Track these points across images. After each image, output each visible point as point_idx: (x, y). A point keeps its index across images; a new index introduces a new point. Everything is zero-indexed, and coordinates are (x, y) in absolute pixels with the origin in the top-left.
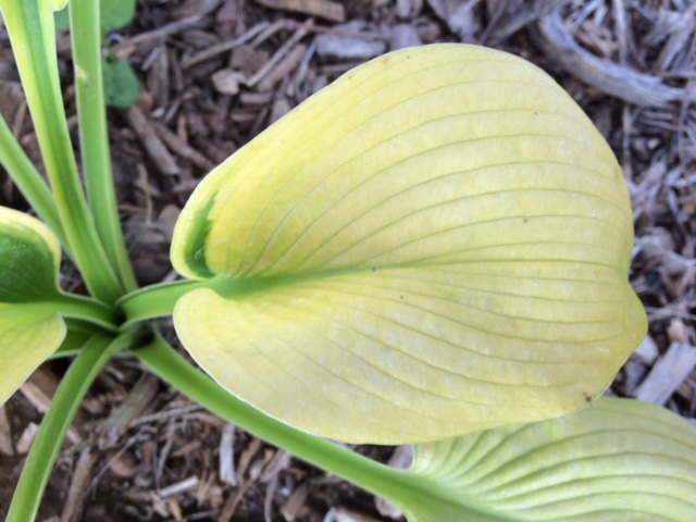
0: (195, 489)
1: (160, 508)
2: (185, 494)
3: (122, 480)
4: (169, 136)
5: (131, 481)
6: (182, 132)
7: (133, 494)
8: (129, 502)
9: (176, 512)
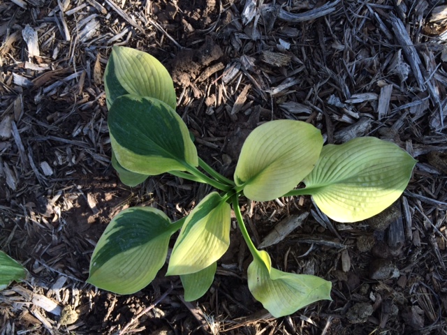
0: (277, 212)
1: (272, 220)
2: (275, 214)
3: (260, 220)
4: (210, 139)
5: (262, 219)
6: (211, 135)
7: (265, 221)
8: (265, 223)
9: (276, 219)
